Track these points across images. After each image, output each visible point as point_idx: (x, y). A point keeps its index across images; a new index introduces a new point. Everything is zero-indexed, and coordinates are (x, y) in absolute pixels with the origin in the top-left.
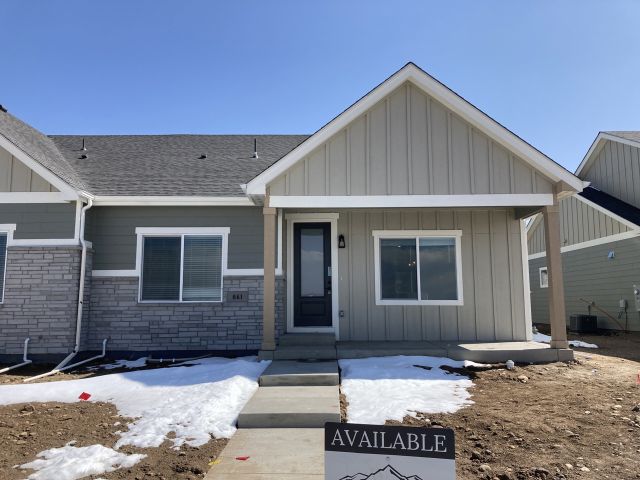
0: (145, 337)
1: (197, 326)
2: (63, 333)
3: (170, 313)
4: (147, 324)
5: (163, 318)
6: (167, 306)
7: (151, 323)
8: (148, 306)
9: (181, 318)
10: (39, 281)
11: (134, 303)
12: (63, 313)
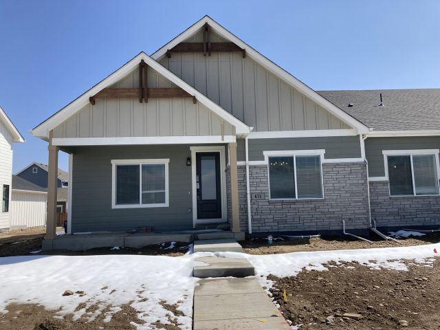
0: (396, 218)
1: (427, 210)
2: (363, 216)
3: (410, 202)
4: (397, 210)
5: (406, 206)
6: (408, 198)
7: (400, 209)
8: (396, 199)
9: (417, 206)
10: (344, 185)
11: (387, 197)
12: (361, 204)
